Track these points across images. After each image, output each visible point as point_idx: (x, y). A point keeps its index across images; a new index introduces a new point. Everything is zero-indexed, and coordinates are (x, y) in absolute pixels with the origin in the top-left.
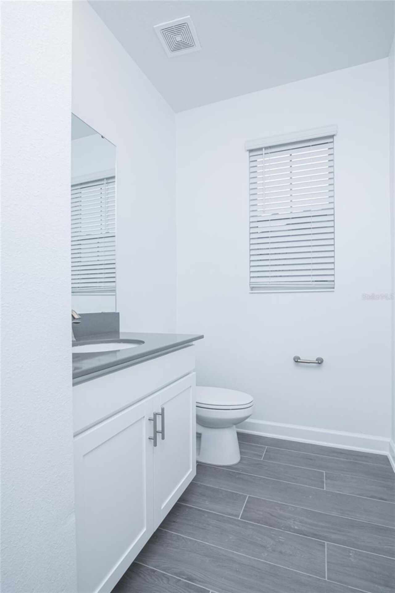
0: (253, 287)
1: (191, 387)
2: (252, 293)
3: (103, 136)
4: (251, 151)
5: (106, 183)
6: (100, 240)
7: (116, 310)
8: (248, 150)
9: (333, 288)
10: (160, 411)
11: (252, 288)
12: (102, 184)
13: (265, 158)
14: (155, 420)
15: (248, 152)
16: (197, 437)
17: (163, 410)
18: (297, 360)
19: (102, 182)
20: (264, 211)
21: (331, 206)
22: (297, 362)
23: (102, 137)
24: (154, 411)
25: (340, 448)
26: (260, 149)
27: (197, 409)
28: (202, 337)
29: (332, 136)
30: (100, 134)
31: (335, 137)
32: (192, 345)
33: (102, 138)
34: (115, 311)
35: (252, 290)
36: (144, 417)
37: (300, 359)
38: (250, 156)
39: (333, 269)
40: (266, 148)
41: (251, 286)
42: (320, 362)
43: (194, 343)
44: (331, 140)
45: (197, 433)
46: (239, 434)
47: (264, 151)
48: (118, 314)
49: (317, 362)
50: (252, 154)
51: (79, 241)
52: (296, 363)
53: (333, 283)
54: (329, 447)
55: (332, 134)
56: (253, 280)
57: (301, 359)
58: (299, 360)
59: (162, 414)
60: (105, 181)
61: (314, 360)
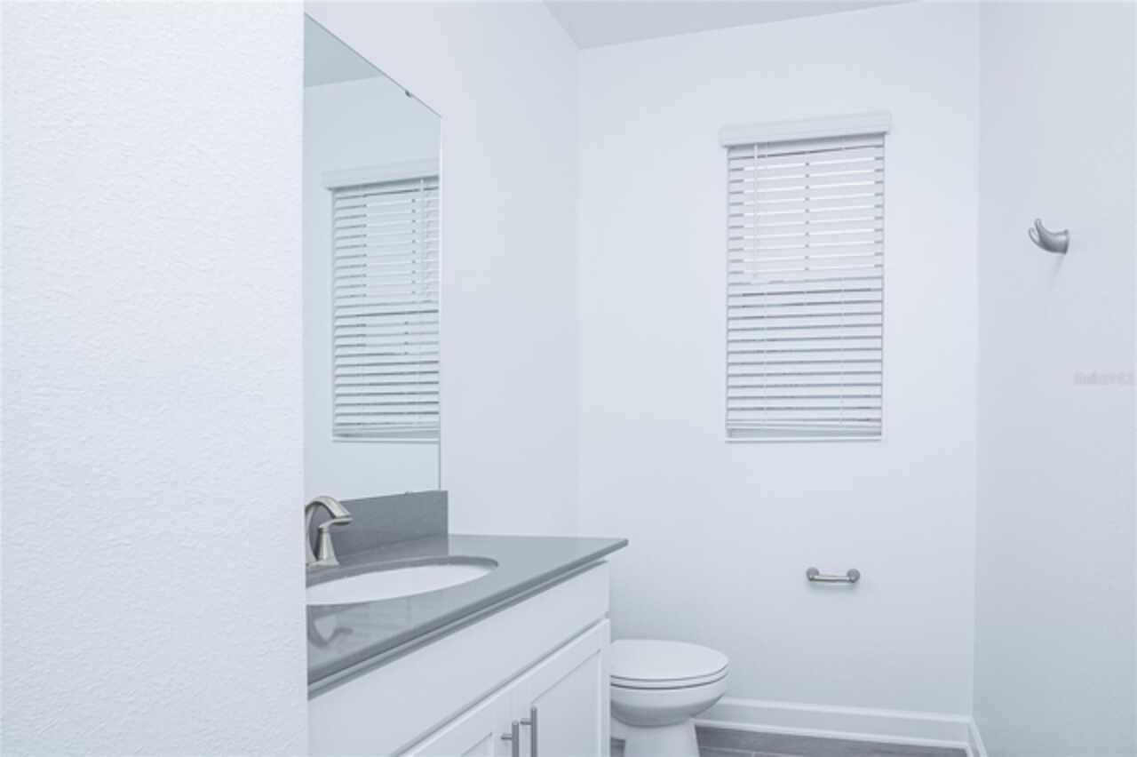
0: (733, 430)
1: (599, 651)
2: (731, 442)
3: (410, 92)
4: (732, 148)
5: (426, 189)
6: (412, 318)
7: (440, 487)
8: (726, 146)
9: (880, 434)
10: (528, 716)
11: (731, 432)
12: (416, 190)
13: (759, 165)
14: (514, 738)
15: (725, 151)
16: (612, 747)
17: (534, 713)
18: (812, 576)
19: (417, 187)
20: (755, 275)
21: (877, 273)
22: (812, 579)
23: (408, 94)
24: (514, 719)
25: (887, 742)
26: (750, 146)
27: (612, 692)
28: (624, 543)
29: (882, 135)
30: (403, 88)
31: (887, 137)
32: (604, 562)
33: (407, 97)
34: (435, 488)
35: (731, 436)
36: (491, 734)
37: (817, 573)
38: (730, 159)
39: (879, 396)
40: (761, 145)
41: (729, 427)
42: (853, 577)
43: (607, 557)
44: (879, 142)
45: (613, 740)
46: (701, 731)
47: (756, 152)
48: (444, 495)
49: (848, 578)
50: (734, 154)
51: (361, 318)
52: (813, 582)
53: (877, 424)
54: (868, 742)
55: (882, 129)
56: (733, 415)
57: (821, 572)
58: (816, 577)
59: (533, 723)
60: (422, 185)
61: (843, 574)
